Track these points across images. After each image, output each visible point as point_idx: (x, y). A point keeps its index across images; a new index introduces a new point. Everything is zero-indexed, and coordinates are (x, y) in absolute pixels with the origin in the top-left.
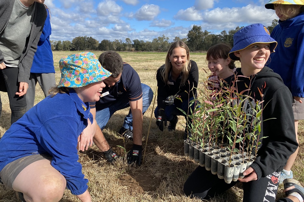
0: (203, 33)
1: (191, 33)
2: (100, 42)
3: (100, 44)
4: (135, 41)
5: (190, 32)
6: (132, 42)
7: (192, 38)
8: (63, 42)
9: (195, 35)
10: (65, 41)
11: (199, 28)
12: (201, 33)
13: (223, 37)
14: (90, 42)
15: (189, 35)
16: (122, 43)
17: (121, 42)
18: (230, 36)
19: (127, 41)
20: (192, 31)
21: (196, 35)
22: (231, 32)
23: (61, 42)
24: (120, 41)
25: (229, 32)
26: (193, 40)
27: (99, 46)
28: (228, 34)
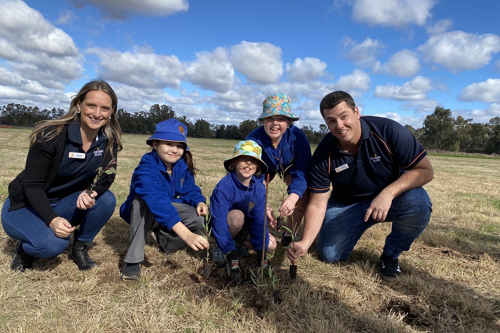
0: (454, 121)
1: (431, 119)
5: (428, 117)
7: (432, 128)
8: (228, 126)
9: (437, 124)
10: (230, 125)
11: (447, 112)
12: (451, 119)
15: (426, 123)
17: (312, 130)
19: (322, 129)
20: (433, 116)
21: (441, 123)
23: (224, 127)
24: (309, 129)
26: (435, 132)
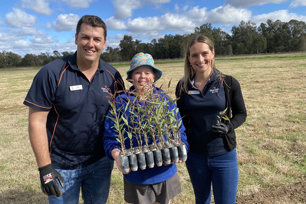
0: (134, 42)
1: (123, 42)
2: (23, 57)
3: (23, 59)
4: (63, 53)
5: (121, 41)
6: (61, 54)
7: (124, 48)
9: (127, 45)
11: (130, 38)
12: (133, 42)
13: (154, 46)
14: (10, 58)
15: (120, 45)
16: (50, 56)
18: (159, 44)
19: (55, 54)
20: (124, 40)
22: (161, 40)
25: (159, 41)
26: (126, 50)
27: (22, 61)
28: (158, 42)
